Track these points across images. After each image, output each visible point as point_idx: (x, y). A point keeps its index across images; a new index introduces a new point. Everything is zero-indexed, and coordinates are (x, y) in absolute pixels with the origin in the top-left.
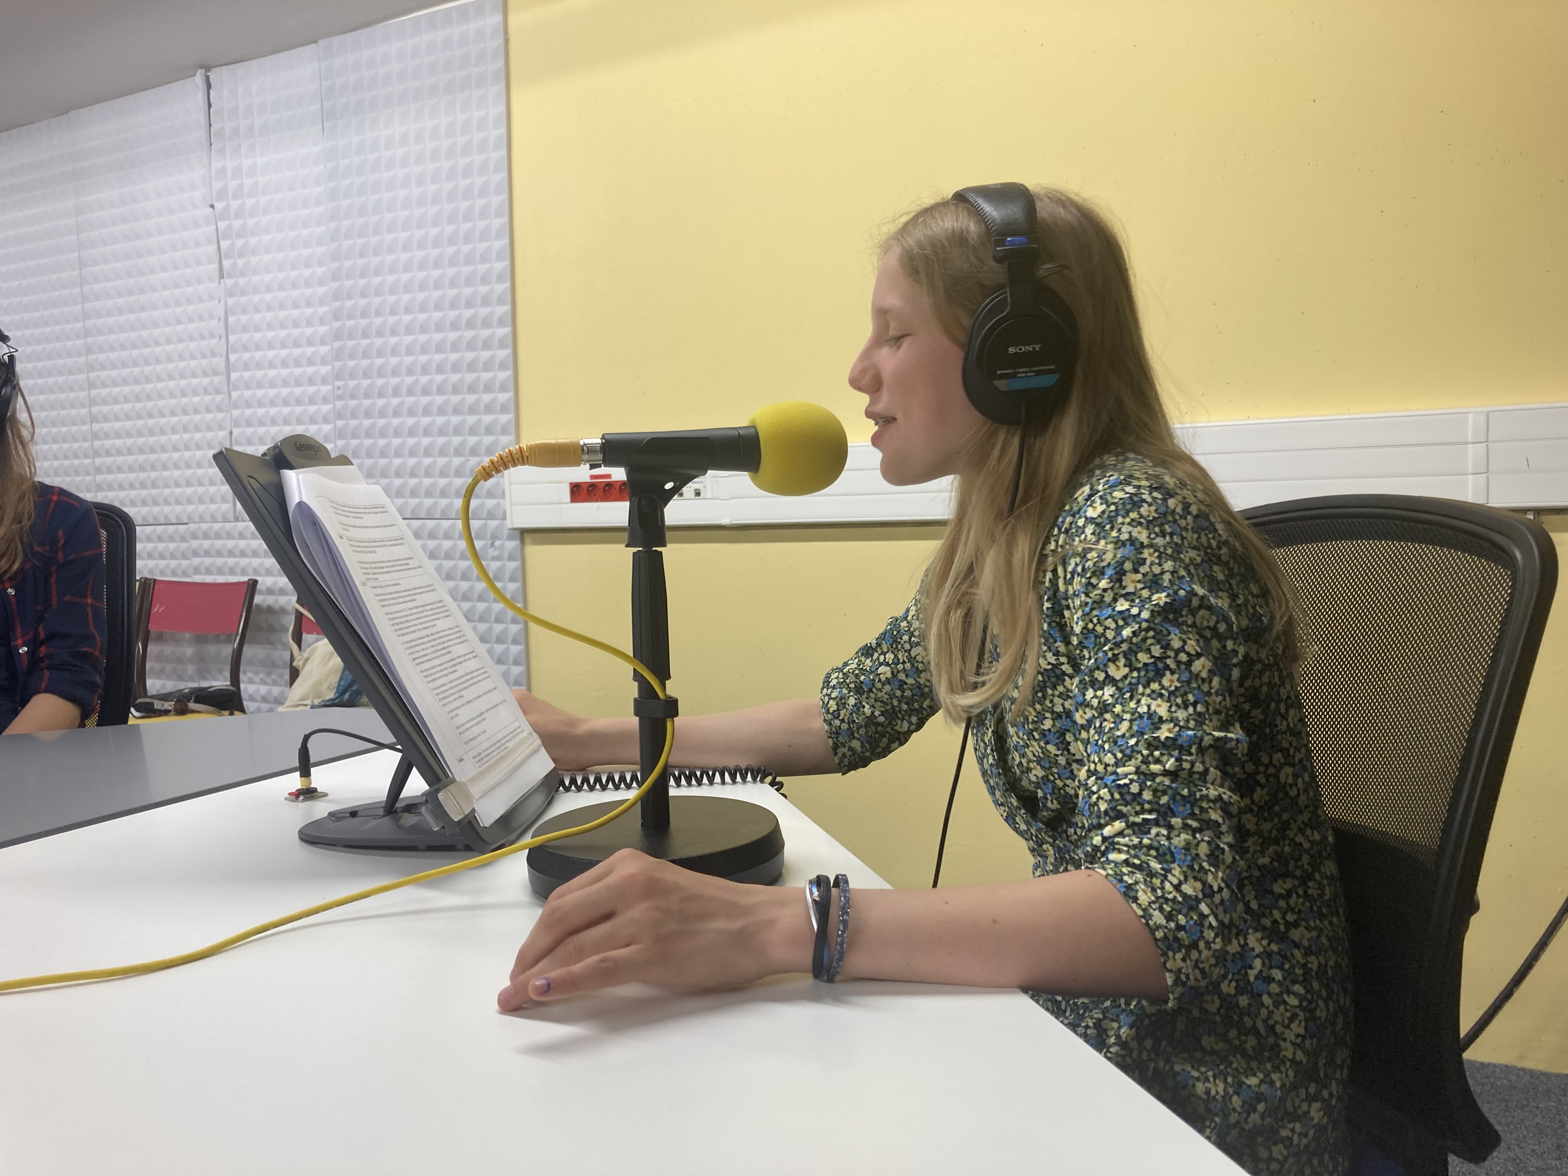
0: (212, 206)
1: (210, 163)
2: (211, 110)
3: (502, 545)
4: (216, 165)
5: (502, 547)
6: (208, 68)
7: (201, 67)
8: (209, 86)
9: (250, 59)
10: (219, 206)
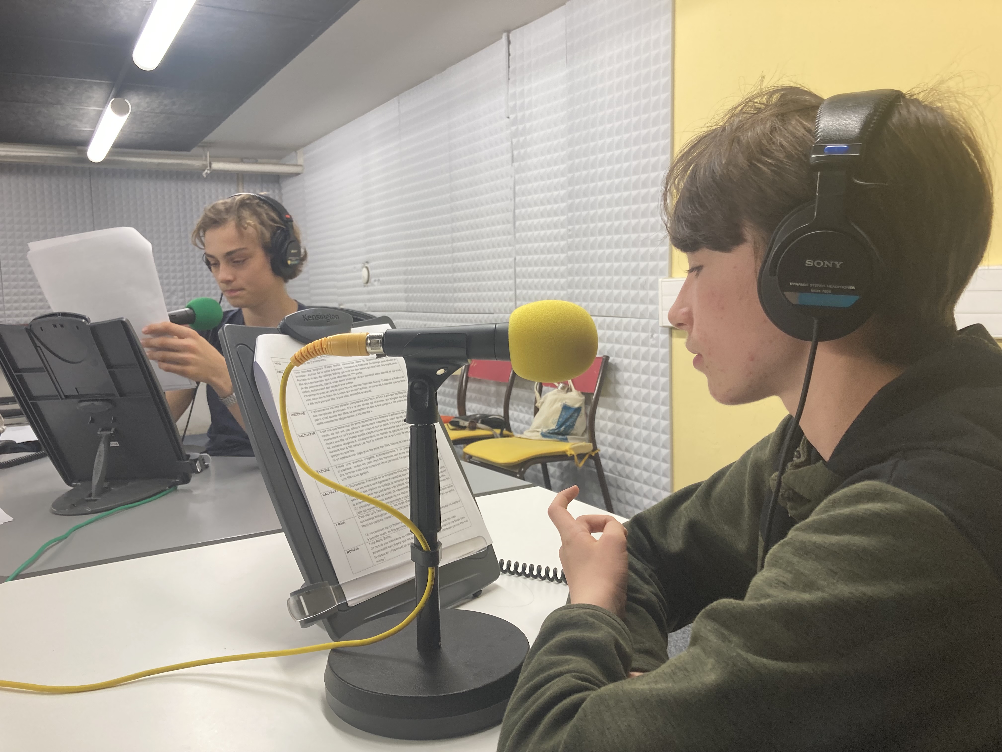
0: (508, 118)
1: (508, 90)
2: (511, 57)
3: (658, 337)
4: (511, 91)
5: (658, 338)
6: (509, 32)
7: (505, 31)
8: (509, 43)
9: (531, 21)
10: (512, 117)
